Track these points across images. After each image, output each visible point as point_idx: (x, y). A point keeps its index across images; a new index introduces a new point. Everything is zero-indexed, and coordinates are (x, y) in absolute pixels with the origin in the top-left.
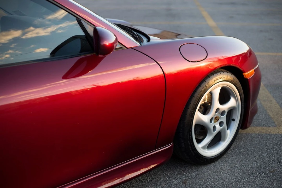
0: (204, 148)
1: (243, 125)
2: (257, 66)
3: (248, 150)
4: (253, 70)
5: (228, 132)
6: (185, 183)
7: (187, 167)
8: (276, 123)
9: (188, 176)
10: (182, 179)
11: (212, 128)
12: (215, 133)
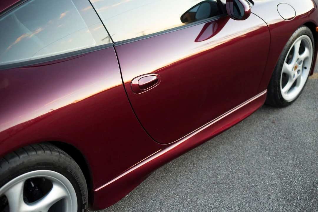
0: (285, 93)
1: (311, 73)
3: (314, 94)
5: (302, 78)
6: (274, 123)
7: (269, 109)
9: (273, 117)
10: (270, 120)
11: (292, 75)
12: (294, 79)
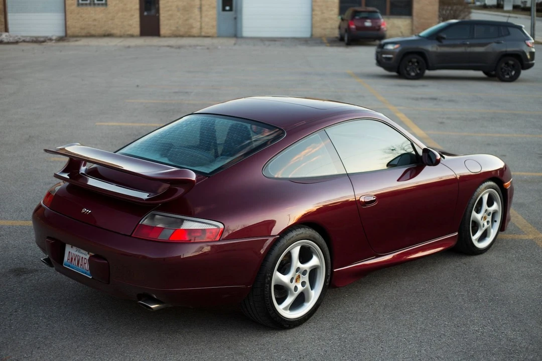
1: (502, 228)
2: (511, 180)
4: (509, 182)
5: (492, 231)
8: (526, 232)
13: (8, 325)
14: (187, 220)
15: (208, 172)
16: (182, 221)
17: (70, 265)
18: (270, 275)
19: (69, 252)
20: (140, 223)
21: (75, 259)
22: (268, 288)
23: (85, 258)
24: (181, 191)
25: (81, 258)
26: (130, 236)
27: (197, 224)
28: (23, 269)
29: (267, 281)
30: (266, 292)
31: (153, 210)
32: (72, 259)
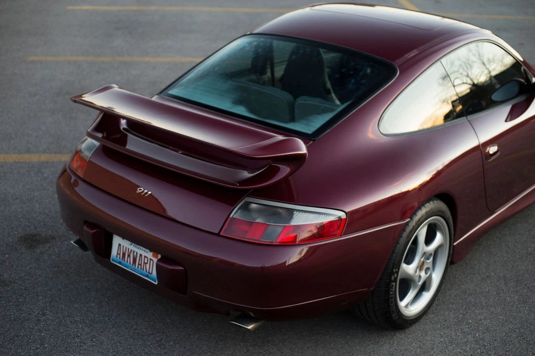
13: (39, 342)
14: (298, 210)
15: (310, 132)
16: (291, 212)
17: (122, 262)
18: (397, 270)
19: (120, 245)
20: (231, 216)
21: (129, 256)
22: (394, 287)
23: (145, 257)
24: (285, 170)
25: (138, 255)
26: (218, 235)
27: (312, 215)
28: (35, 235)
29: (393, 279)
30: (391, 293)
31: (247, 196)
32: (124, 254)
